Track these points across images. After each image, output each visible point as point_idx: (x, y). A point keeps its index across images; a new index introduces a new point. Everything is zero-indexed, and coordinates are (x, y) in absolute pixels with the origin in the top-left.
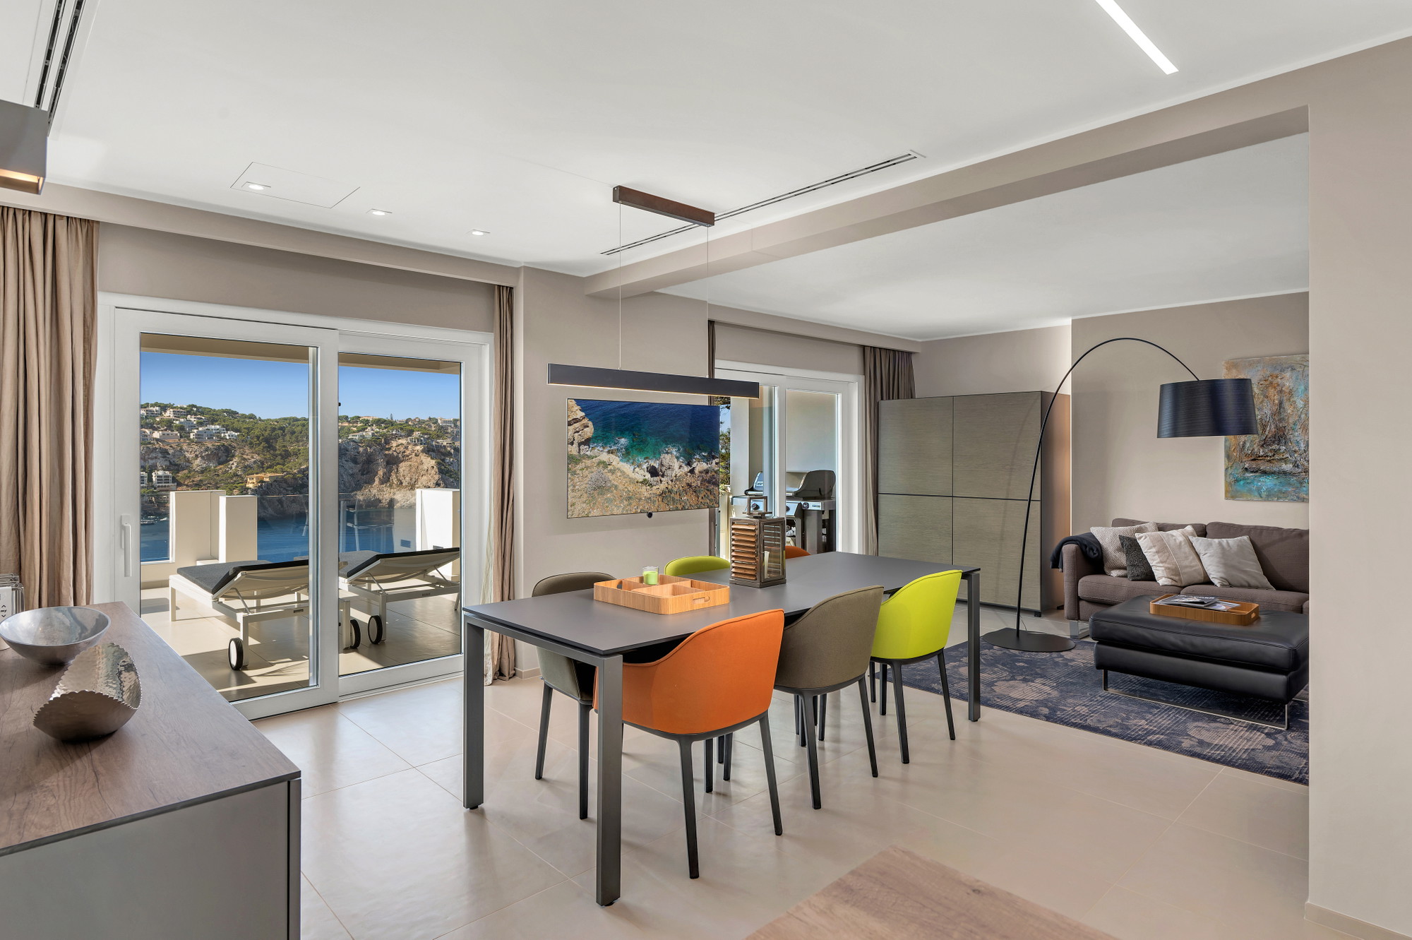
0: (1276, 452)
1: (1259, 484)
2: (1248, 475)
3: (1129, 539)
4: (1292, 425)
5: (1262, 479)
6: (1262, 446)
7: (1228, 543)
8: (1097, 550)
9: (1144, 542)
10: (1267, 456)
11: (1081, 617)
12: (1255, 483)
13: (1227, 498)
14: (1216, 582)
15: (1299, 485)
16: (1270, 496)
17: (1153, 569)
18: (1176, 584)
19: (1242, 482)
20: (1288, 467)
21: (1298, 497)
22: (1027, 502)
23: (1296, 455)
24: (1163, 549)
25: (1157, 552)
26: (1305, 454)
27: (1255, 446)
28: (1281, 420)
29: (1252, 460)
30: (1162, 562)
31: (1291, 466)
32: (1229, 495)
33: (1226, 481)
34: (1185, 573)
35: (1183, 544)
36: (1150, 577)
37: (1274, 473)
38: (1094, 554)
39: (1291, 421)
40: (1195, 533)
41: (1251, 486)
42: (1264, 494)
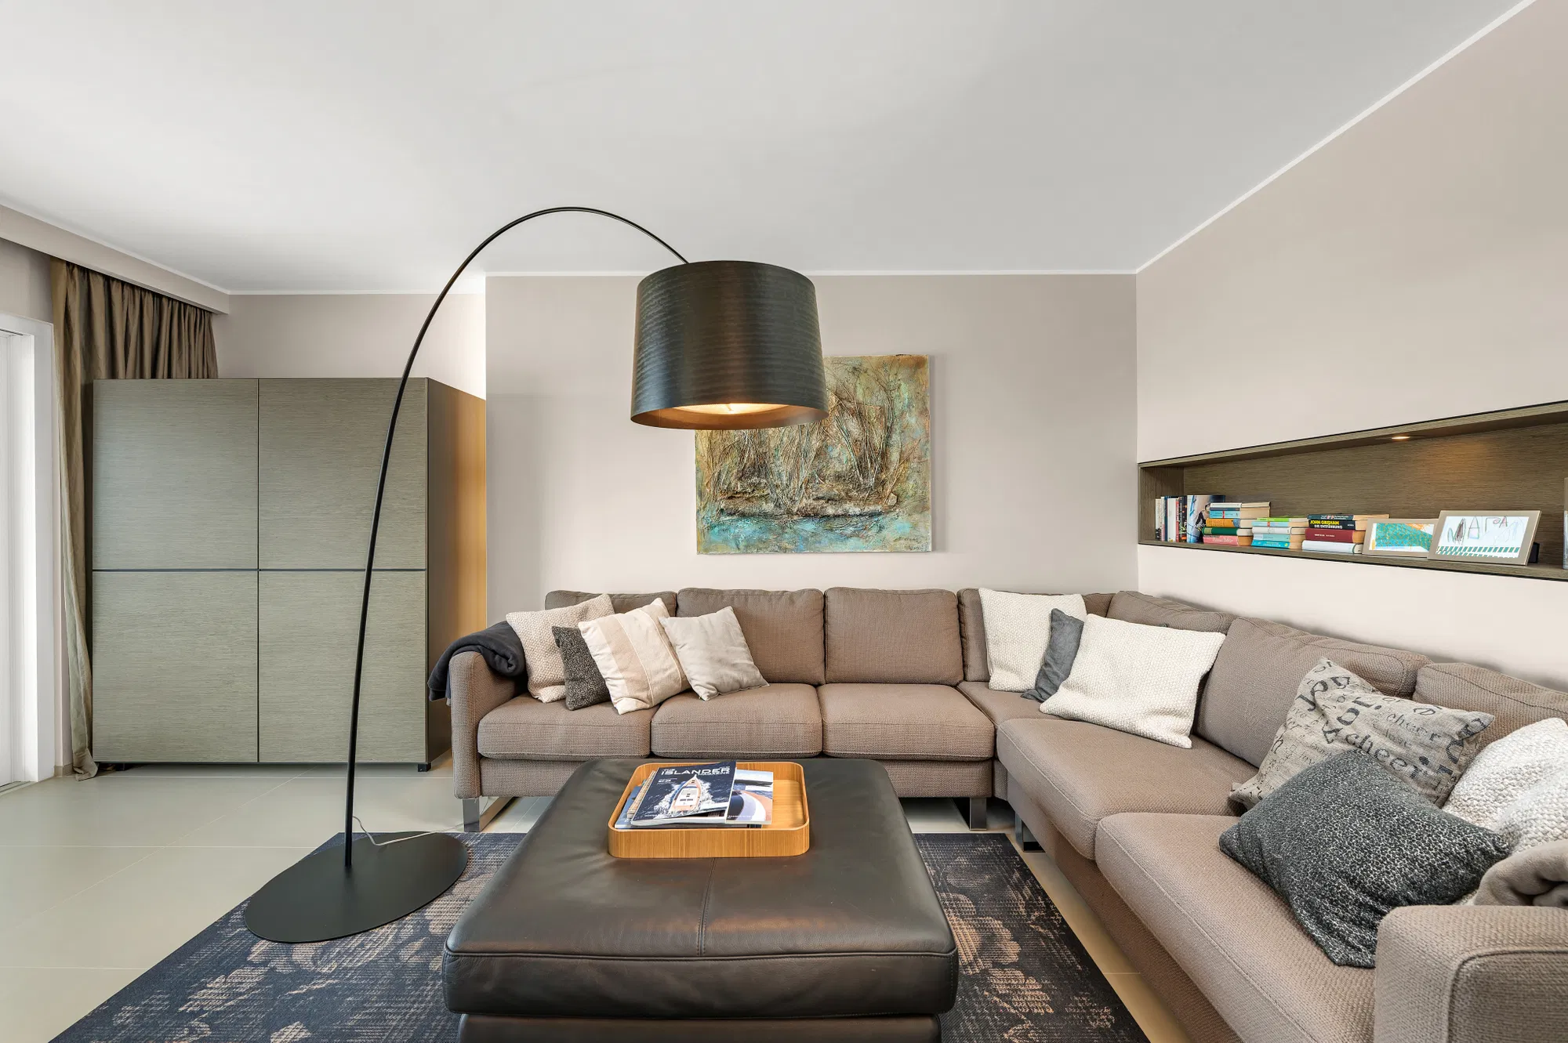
0: (756, 487)
1: (737, 531)
2: (724, 518)
3: (568, 630)
4: (773, 451)
5: (740, 524)
6: (740, 479)
7: (709, 619)
8: (515, 657)
9: (595, 634)
10: (746, 492)
11: (485, 791)
12: (732, 530)
13: (699, 552)
14: (702, 692)
15: (780, 531)
16: (751, 546)
17: (608, 684)
18: (644, 705)
19: (716, 529)
20: (768, 507)
21: (780, 547)
22: (365, 573)
23: (777, 491)
24: (622, 648)
25: (614, 653)
26: (787, 490)
27: (732, 479)
28: (761, 444)
29: (729, 498)
30: (621, 670)
31: (773, 505)
32: (702, 548)
33: (698, 529)
34: (655, 684)
35: (650, 631)
36: (603, 698)
37: (753, 515)
38: (510, 665)
39: (772, 446)
40: (666, 611)
41: (726, 534)
42: (741, 547)
